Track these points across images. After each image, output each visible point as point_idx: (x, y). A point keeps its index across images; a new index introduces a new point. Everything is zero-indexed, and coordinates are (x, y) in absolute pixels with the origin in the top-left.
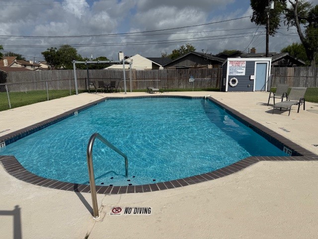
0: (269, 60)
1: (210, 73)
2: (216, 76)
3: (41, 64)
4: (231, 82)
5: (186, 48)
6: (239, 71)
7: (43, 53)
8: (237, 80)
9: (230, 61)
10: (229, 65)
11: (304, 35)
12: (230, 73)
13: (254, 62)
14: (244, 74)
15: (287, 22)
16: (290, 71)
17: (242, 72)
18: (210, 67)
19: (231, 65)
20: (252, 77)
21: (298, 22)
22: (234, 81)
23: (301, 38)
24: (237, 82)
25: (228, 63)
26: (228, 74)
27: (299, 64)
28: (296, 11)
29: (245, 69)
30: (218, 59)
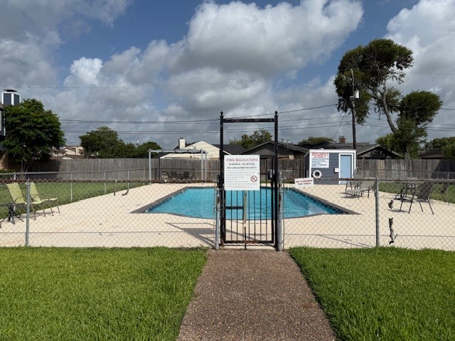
0: (353, 152)
1: (292, 164)
2: (298, 168)
3: (66, 150)
4: (314, 175)
5: (261, 134)
6: (322, 163)
7: (80, 137)
8: (320, 173)
9: (313, 153)
10: (311, 157)
11: (396, 126)
12: (313, 165)
13: (338, 154)
14: (327, 167)
15: (377, 109)
16: (381, 164)
17: (326, 164)
18: (291, 157)
19: (313, 157)
20: (336, 170)
21: (387, 111)
22: (317, 174)
23: (392, 128)
24: (321, 175)
25: (311, 154)
26: (311, 167)
27: (394, 157)
28: (384, 99)
29: (328, 161)
30: (300, 149)
